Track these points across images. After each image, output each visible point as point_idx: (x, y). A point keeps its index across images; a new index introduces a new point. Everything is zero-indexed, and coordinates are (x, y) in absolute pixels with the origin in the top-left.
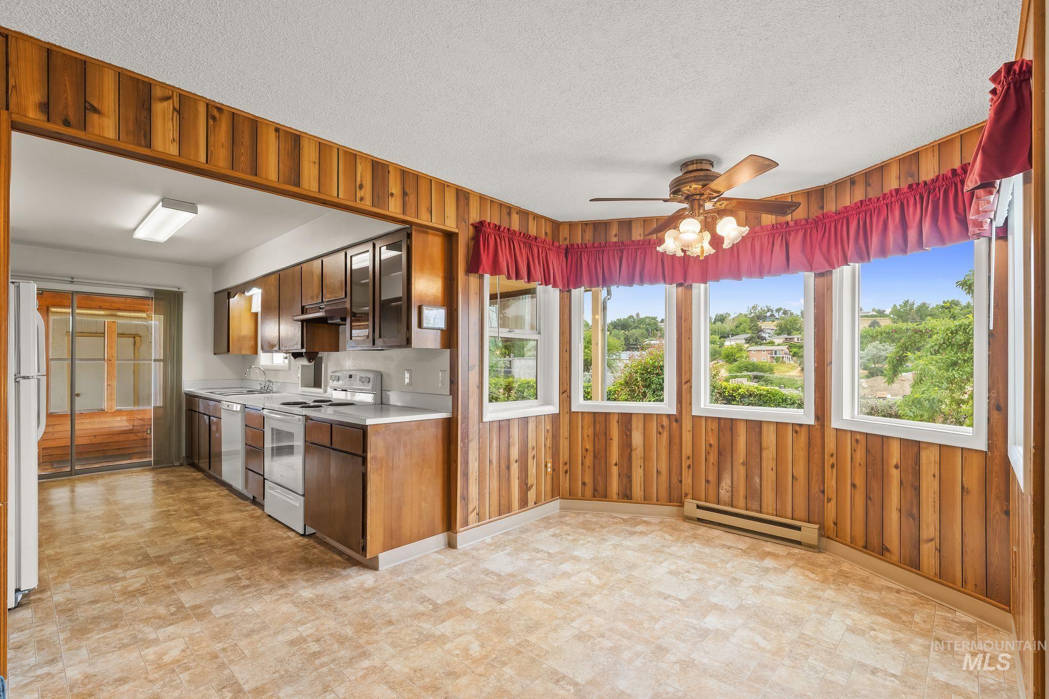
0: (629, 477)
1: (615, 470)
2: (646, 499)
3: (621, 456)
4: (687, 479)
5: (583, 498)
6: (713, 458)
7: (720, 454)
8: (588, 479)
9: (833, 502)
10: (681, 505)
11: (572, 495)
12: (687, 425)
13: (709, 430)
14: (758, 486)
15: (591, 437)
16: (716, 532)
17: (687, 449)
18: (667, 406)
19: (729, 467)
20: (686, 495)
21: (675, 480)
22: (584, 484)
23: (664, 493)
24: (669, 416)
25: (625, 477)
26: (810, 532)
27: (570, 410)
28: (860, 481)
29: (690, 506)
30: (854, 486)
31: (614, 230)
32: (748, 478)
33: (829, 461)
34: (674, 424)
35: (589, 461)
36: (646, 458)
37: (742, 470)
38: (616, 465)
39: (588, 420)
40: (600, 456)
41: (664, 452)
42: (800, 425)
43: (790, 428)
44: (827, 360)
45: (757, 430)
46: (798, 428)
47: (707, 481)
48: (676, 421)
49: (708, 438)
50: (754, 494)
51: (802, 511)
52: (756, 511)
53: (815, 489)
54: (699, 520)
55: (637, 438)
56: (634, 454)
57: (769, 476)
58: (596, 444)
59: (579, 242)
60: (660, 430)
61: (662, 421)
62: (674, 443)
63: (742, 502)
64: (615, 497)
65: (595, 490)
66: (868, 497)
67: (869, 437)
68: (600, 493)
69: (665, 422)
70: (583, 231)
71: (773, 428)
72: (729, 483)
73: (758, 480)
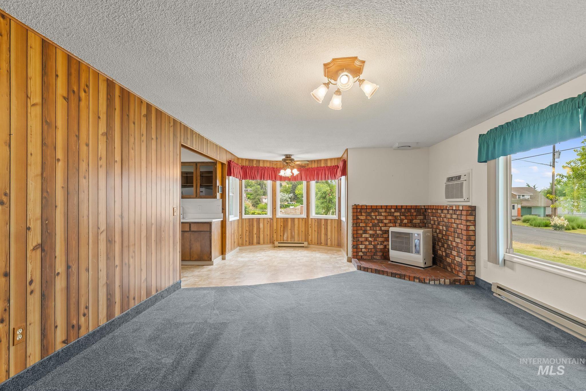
0: (259, 237)
1: (255, 236)
2: (264, 243)
3: (257, 231)
4: (275, 236)
5: (246, 245)
6: (282, 229)
7: (284, 228)
8: (247, 240)
9: (310, 236)
10: (273, 243)
11: (242, 245)
12: (275, 220)
13: (281, 221)
14: (294, 235)
15: (248, 226)
16: (284, 248)
17: (275, 228)
18: (269, 215)
19: (286, 231)
20: (275, 241)
21: (271, 236)
22: (246, 241)
23: (269, 241)
24: (270, 218)
25: (258, 237)
26: (306, 244)
27: (242, 218)
28: (316, 230)
29: (276, 244)
30: (315, 231)
31: (255, 162)
32: (291, 233)
33: (309, 226)
34: (271, 221)
35: (247, 234)
36: (264, 231)
37: (290, 231)
38: (255, 234)
39: (247, 221)
40: (251, 232)
41: (269, 229)
42: (303, 218)
43: (301, 219)
44: (309, 203)
45: (293, 220)
46: (303, 219)
47: (281, 236)
48: (272, 220)
49: (280, 224)
50: (292, 237)
51: (304, 239)
52: (293, 241)
53: (307, 233)
54: (279, 246)
55: (261, 225)
56: (260, 230)
57: (296, 232)
58: (250, 228)
59: (244, 165)
60: (268, 222)
61: (268, 220)
62: (271, 226)
63: (290, 240)
64: (255, 244)
65: (249, 242)
66: (318, 233)
67: (318, 220)
68: (251, 243)
69: (269, 220)
70: (246, 162)
71: (297, 219)
72: (286, 235)
73: (294, 233)
